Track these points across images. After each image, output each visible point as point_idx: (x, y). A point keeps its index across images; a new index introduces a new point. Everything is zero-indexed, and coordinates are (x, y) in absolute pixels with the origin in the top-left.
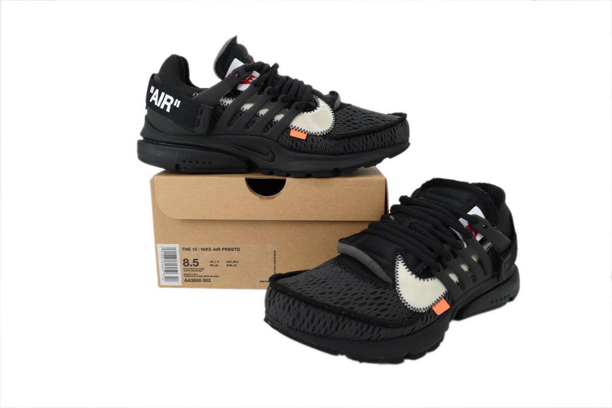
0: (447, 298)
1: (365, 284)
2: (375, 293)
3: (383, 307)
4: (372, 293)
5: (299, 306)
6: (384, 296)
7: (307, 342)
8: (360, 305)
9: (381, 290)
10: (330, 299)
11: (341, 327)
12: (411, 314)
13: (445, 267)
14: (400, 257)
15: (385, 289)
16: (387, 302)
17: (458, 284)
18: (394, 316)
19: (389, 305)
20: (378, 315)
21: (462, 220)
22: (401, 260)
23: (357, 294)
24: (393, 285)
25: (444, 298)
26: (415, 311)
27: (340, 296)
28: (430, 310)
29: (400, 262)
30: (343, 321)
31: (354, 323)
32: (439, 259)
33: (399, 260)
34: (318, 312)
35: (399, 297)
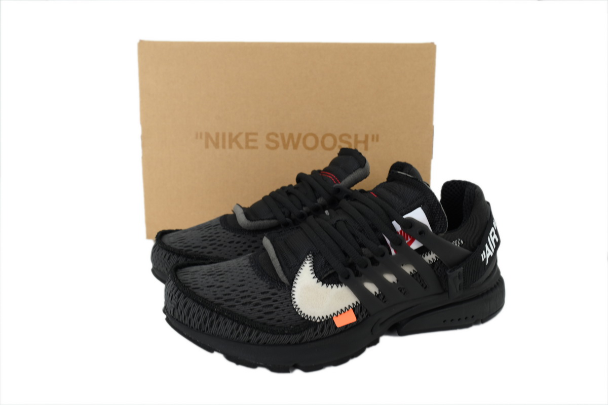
0: (358, 310)
1: (261, 282)
2: (265, 293)
3: (268, 310)
4: (262, 293)
5: (179, 296)
6: (275, 297)
7: (186, 334)
8: (244, 304)
9: (273, 291)
10: (215, 293)
11: (215, 324)
12: (302, 321)
13: (357, 274)
14: (310, 257)
15: (279, 290)
16: (276, 304)
17: (378, 296)
18: (279, 321)
19: (277, 308)
20: (261, 317)
21: (394, 223)
22: (310, 260)
23: (246, 291)
24: (289, 286)
25: (354, 309)
26: (308, 319)
27: (227, 291)
28: (329, 321)
29: (308, 262)
30: (217, 319)
31: (229, 322)
32: (352, 266)
33: (308, 260)
34: (194, 306)
35: (291, 301)
